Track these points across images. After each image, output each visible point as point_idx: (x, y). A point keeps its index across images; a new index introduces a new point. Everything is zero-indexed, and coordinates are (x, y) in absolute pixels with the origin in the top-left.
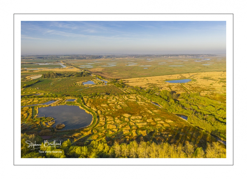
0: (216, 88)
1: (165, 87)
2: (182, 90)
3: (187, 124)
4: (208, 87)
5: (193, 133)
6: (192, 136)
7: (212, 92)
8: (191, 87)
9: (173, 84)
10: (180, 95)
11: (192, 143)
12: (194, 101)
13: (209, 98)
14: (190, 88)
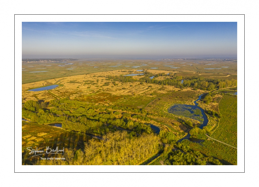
0: (83, 90)
1: (29, 97)
2: (50, 97)
3: (62, 132)
4: (76, 90)
5: (70, 138)
6: (69, 142)
7: (80, 94)
8: (59, 92)
9: (39, 93)
10: (50, 103)
11: (70, 148)
12: (65, 106)
13: (78, 100)
14: (58, 94)
